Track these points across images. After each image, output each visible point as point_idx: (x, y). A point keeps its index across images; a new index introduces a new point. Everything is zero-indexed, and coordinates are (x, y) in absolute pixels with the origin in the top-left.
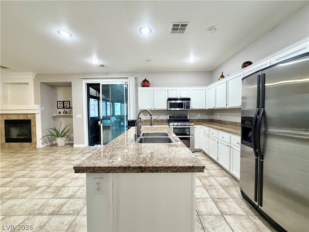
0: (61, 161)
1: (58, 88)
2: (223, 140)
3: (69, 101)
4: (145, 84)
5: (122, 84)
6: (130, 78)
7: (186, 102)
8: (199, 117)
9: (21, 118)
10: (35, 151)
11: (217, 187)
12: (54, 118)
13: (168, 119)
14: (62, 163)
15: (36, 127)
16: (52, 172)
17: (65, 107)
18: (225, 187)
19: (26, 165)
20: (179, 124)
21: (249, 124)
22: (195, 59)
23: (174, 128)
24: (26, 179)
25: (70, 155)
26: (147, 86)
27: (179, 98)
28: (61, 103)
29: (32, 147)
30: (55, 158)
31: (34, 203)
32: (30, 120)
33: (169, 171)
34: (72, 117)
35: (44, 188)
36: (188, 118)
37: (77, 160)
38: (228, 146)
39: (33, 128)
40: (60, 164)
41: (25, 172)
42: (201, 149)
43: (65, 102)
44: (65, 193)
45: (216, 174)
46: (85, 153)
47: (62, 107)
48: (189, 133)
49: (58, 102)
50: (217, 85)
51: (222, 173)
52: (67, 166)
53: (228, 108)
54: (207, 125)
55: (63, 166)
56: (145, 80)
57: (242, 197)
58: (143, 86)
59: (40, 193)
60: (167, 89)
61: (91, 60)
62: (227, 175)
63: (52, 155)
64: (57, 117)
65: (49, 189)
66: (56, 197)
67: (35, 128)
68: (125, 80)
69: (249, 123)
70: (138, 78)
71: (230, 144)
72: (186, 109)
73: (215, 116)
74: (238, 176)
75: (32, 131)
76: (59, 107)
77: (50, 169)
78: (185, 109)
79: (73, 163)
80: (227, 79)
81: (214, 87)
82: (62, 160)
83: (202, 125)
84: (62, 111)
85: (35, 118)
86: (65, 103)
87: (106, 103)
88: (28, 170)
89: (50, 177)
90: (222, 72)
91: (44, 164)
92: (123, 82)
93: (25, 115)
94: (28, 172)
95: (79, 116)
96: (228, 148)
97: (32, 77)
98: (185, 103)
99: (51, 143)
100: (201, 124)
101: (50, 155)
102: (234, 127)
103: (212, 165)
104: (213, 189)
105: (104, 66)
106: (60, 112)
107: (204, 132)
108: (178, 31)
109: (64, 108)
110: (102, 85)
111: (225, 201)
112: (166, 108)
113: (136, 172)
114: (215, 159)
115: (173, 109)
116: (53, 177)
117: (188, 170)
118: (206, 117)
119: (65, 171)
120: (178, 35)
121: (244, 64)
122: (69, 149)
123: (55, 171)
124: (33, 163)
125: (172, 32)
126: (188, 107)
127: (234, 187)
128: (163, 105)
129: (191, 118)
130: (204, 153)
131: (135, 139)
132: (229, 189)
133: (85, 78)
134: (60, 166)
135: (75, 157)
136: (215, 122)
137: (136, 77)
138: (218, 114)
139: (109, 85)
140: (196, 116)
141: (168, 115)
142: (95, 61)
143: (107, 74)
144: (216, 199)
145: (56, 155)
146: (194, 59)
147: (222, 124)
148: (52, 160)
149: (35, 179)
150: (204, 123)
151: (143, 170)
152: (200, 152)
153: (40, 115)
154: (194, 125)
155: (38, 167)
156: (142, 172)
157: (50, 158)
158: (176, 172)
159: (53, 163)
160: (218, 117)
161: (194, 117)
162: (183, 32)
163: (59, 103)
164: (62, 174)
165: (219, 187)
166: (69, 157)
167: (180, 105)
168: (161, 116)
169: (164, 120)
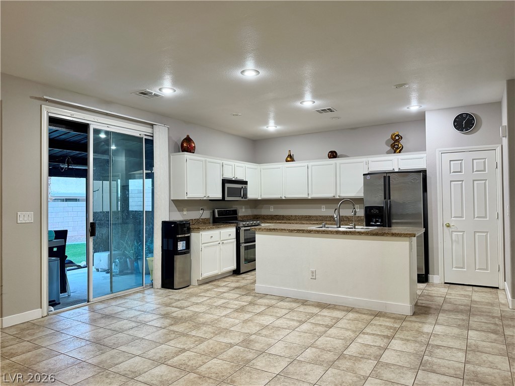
5: (138, 135)
6: (159, 127)
7: (244, 186)
13: (217, 216)
22: (276, 127)
36: (238, 215)
50: (287, 168)
53: (309, 198)
58: (183, 150)
60: (221, 162)
72: (243, 199)
73: (263, 210)
81: (279, 168)
90: (290, 151)
92: (140, 133)
110: (94, 129)
112: (220, 196)
126: (245, 195)
138: (271, 207)
141: (217, 210)
147: (282, 220)
169: (207, 219)
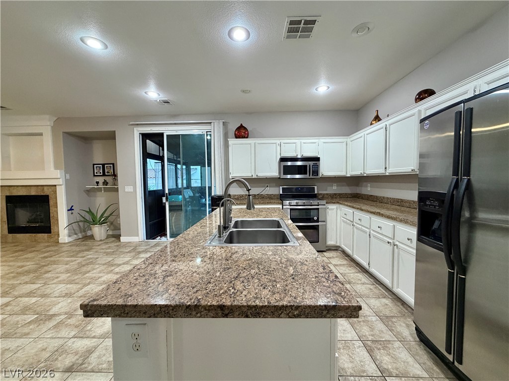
0: (97, 266)
1: (95, 141)
2: (380, 232)
3: (113, 164)
4: (242, 133)
5: (201, 133)
6: (216, 123)
7: (311, 163)
8: (334, 189)
9: (33, 193)
10: (56, 248)
11: (370, 318)
12: (89, 192)
13: (281, 193)
14: (98, 270)
15: (57, 207)
16: (79, 286)
17: (106, 174)
18: (385, 319)
19: (37, 273)
20: (300, 202)
21: (435, 206)
22: (329, 87)
23: (291, 209)
24: (34, 300)
25: (114, 256)
26: (245, 138)
27: (299, 156)
28: (100, 167)
29: (52, 240)
30: (88, 261)
31: (40, 346)
32: (48, 195)
33: (282, 315)
34: (117, 190)
35: (63, 317)
36: (316, 192)
37: (124, 264)
38: (388, 243)
39: (52, 209)
40: (95, 271)
41: (34, 286)
42: (338, 245)
43: (106, 165)
44: (98, 327)
45: (367, 292)
46: (140, 253)
47: (102, 174)
48: (318, 218)
49: (94, 165)
50: (367, 134)
51: (376, 291)
52: (106, 276)
53: (387, 174)
54: (349, 204)
55: (101, 275)
56: (241, 127)
57: (418, 339)
58: (237, 137)
59: (55, 327)
60: (278, 142)
61: (145, 93)
62: (387, 294)
63: (84, 255)
64: (93, 190)
65: (71, 319)
66: (80, 335)
67: (55, 209)
68: (207, 127)
69: (436, 203)
70: (229, 123)
71: (394, 239)
72: (311, 177)
73: (363, 188)
74: (410, 299)
75: (51, 215)
76: (95, 174)
77: (77, 281)
78: (309, 176)
79: (117, 270)
80: (386, 123)
81: (361, 137)
82: (99, 264)
83: (341, 204)
84: (101, 180)
85: (55, 192)
86: (107, 167)
87: (176, 166)
88: (40, 282)
89: (74, 295)
90: (377, 111)
91: (67, 271)
92: (202, 131)
93: (40, 187)
94: (39, 285)
95: (129, 189)
96: (390, 248)
97: (48, 124)
98: (310, 166)
99: (83, 233)
100: (338, 203)
101: (80, 255)
102: (398, 207)
103: (359, 274)
104: (363, 321)
105: (168, 103)
106: (97, 183)
107: (345, 216)
108: (299, 34)
109: (104, 175)
110: (167, 135)
111: (386, 347)
112: (277, 175)
113: (213, 317)
114: (365, 264)
115: (289, 176)
116: (81, 297)
117: (325, 312)
118: (346, 190)
119: (101, 284)
120: (297, 42)
121: (420, 94)
122: (112, 245)
123: (85, 285)
124: (50, 269)
125: (288, 37)
126: (316, 172)
127: (402, 319)
128: (273, 170)
129: (320, 192)
130: (344, 252)
131: (220, 234)
132: (393, 322)
133: (138, 124)
134: (94, 275)
135: (121, 259)
136: (362, 198)
137: (227, 122)
138: (369, 185)
139: (179, 135)
140: (329, 188)
141: (281, 187)
142: (153, 94)
143: (174, 116)
144: (369, 343)
145: (90, 255)
146: (326, 88)
147: (376, 201)
148: (83, 264)
149: (49, 300)
150: (343, 201)
151: (226, 312)
152: (337, 250)
153: (63, 187)
154: (327, 205)
155: (57, 278)
156: (226, 316)
157: (80, 260)
158: (298, 316)
159: (84, 269)
160: (368, 189)
161: (326, 190)
162: (308, 37)
163: (96, 167)
164: (97, 290)
165: (374, 319)
166: (111, 259)
167: (302, 170)
168: (268, 188)
169: (274, 195)
